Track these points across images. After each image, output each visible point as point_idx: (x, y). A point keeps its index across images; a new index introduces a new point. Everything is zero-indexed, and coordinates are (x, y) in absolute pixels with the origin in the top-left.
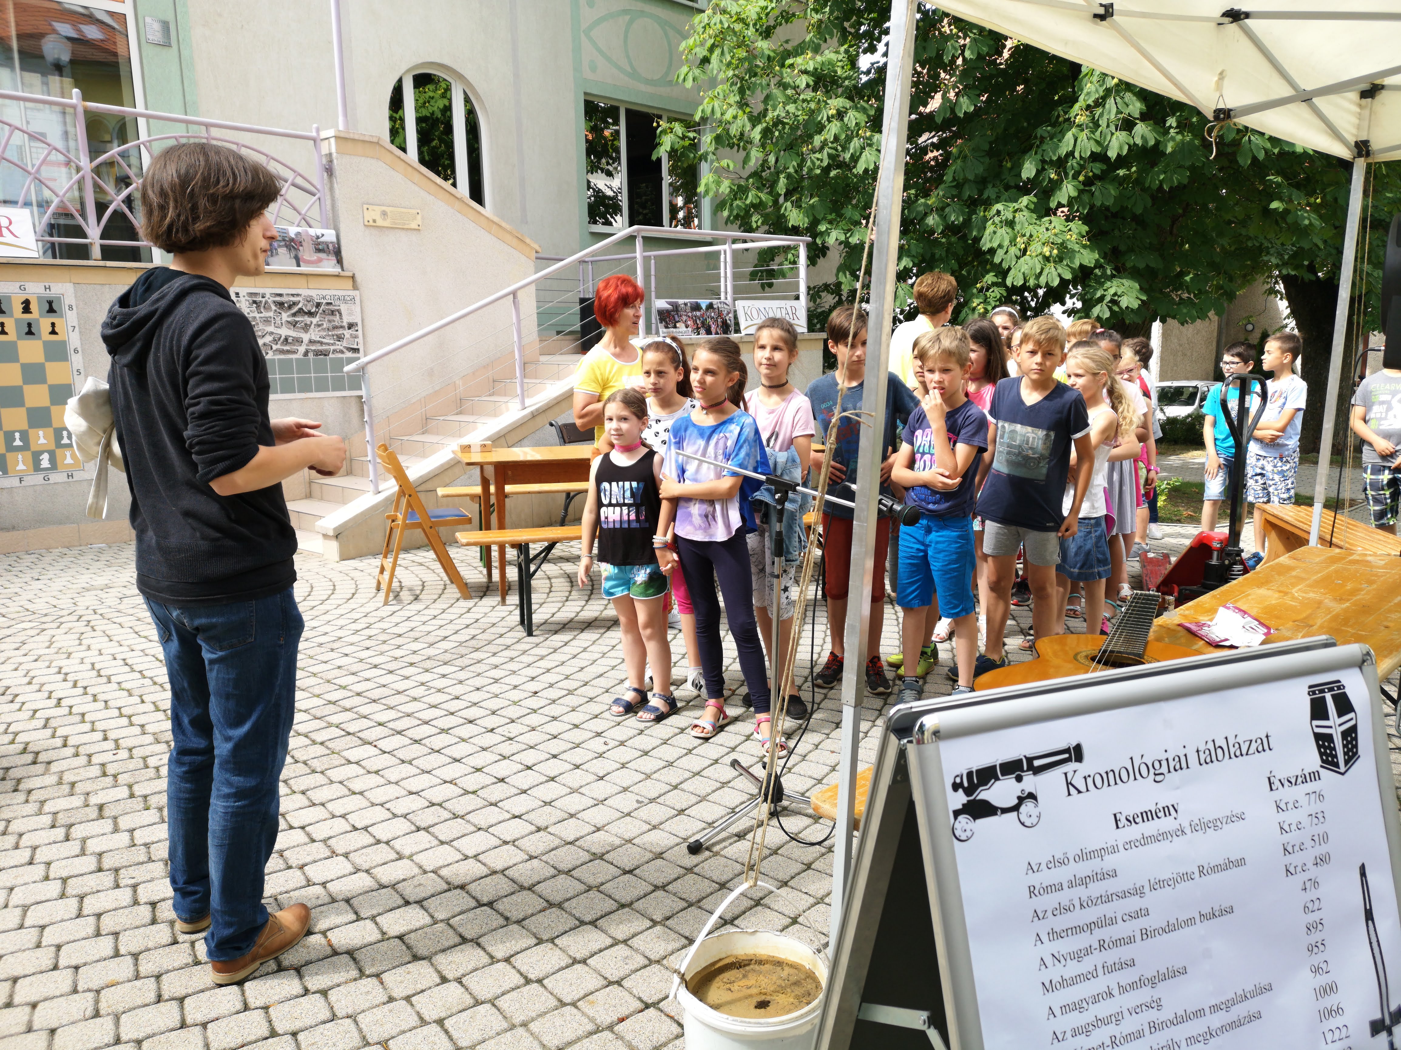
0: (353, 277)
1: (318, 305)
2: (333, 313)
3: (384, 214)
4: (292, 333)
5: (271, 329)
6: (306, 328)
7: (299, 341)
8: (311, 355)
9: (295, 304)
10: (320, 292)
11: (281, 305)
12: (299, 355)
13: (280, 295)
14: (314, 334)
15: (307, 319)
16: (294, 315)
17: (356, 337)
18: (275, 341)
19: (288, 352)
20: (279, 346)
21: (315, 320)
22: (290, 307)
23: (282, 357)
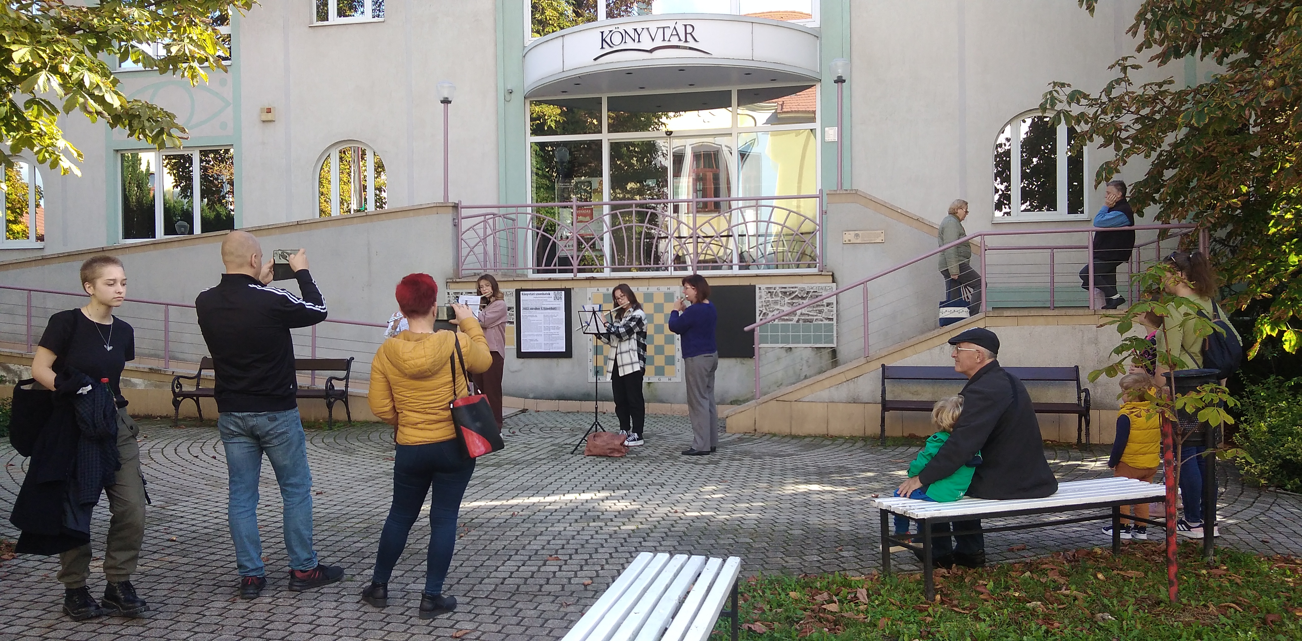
0: (833, 275)
1: (808, 292)
2: (817, 297)
3: (857, 235)
5: (778, 307)
6: (799, 306)
8: (801, 322)
9: (793, 292)
10: (809, 285)
11: (785, 293)
12: (794, 322)
13: (785, 288)
14: (804, 310)
15: (800, 301)
16: (792, 299)
17: (832, 311)
19: (787, 320)
21: (805, 302)
22: (790, 294)
23: (783, 323)
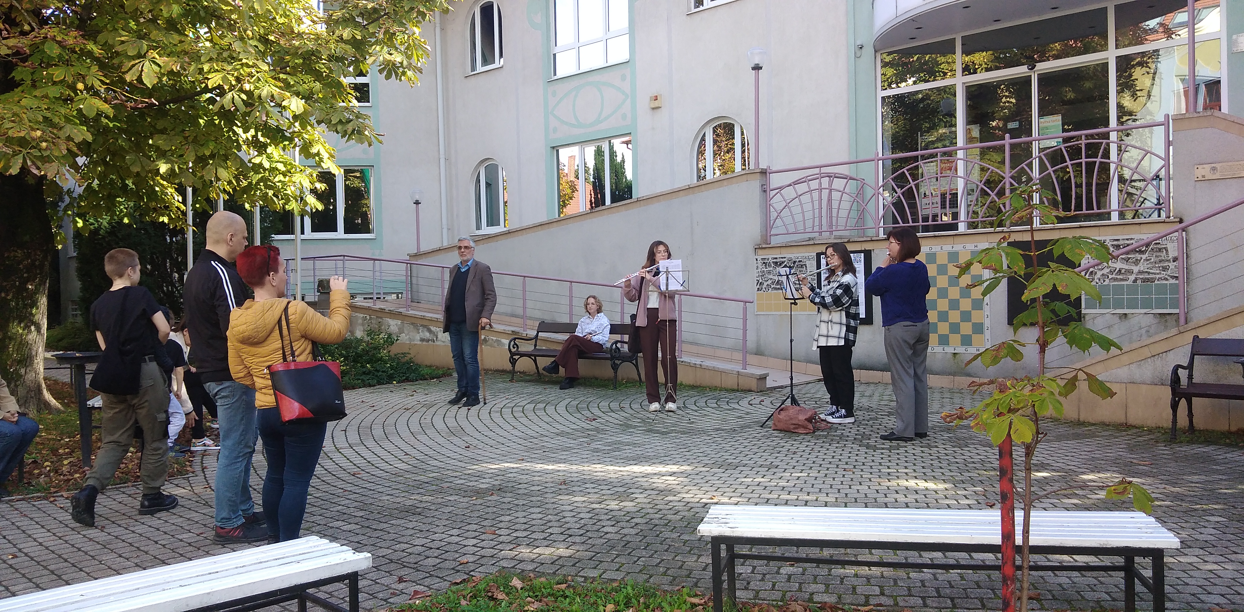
0: (1181, 222)
1: (1148, 245)
2: (1160, 250)
3: (1213, 169)
4: (1125, 266)
6: (1137, 262)
7: (1131, 272)
8: (1139, 282)
9: (1128, 245)
10: (1149, 236)
11: (1117, 247)
12: (1130, 282)
13: (1119, 240)
14: (1142, 266)
15: (1138, 256)
18: (1111, 272)
19: (1121, 280)
20: (1114, 276)
21: (1144, 257)
23: (1116, 283)
